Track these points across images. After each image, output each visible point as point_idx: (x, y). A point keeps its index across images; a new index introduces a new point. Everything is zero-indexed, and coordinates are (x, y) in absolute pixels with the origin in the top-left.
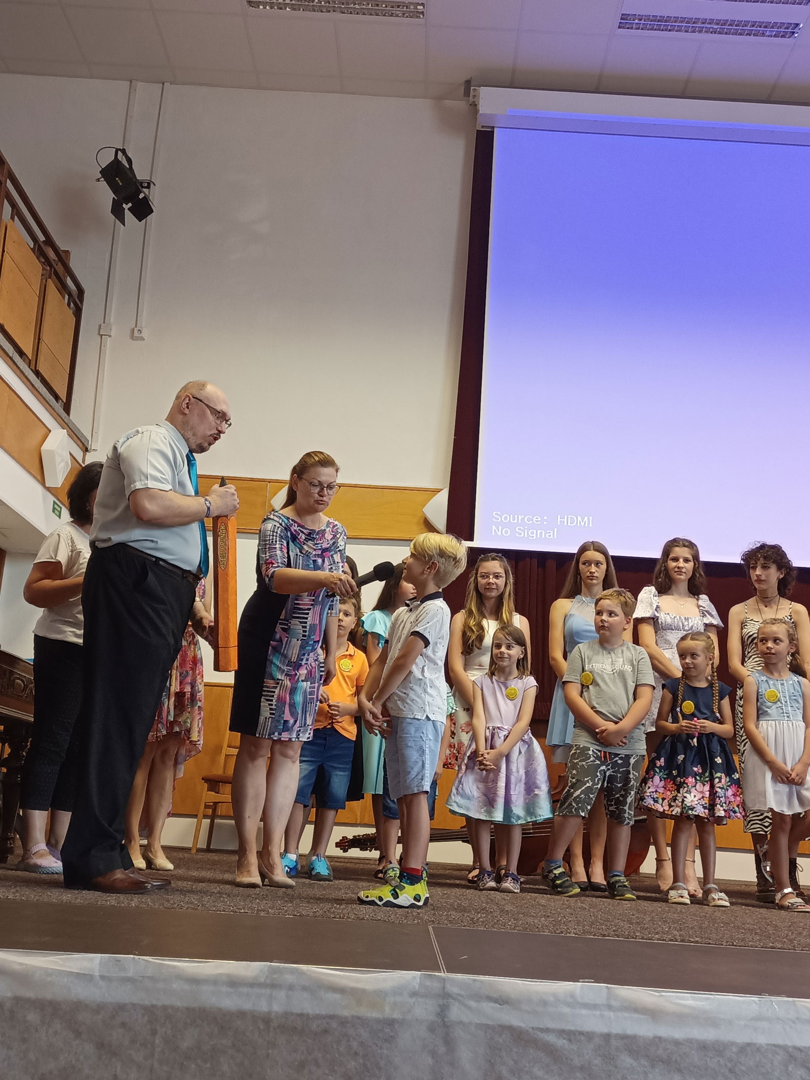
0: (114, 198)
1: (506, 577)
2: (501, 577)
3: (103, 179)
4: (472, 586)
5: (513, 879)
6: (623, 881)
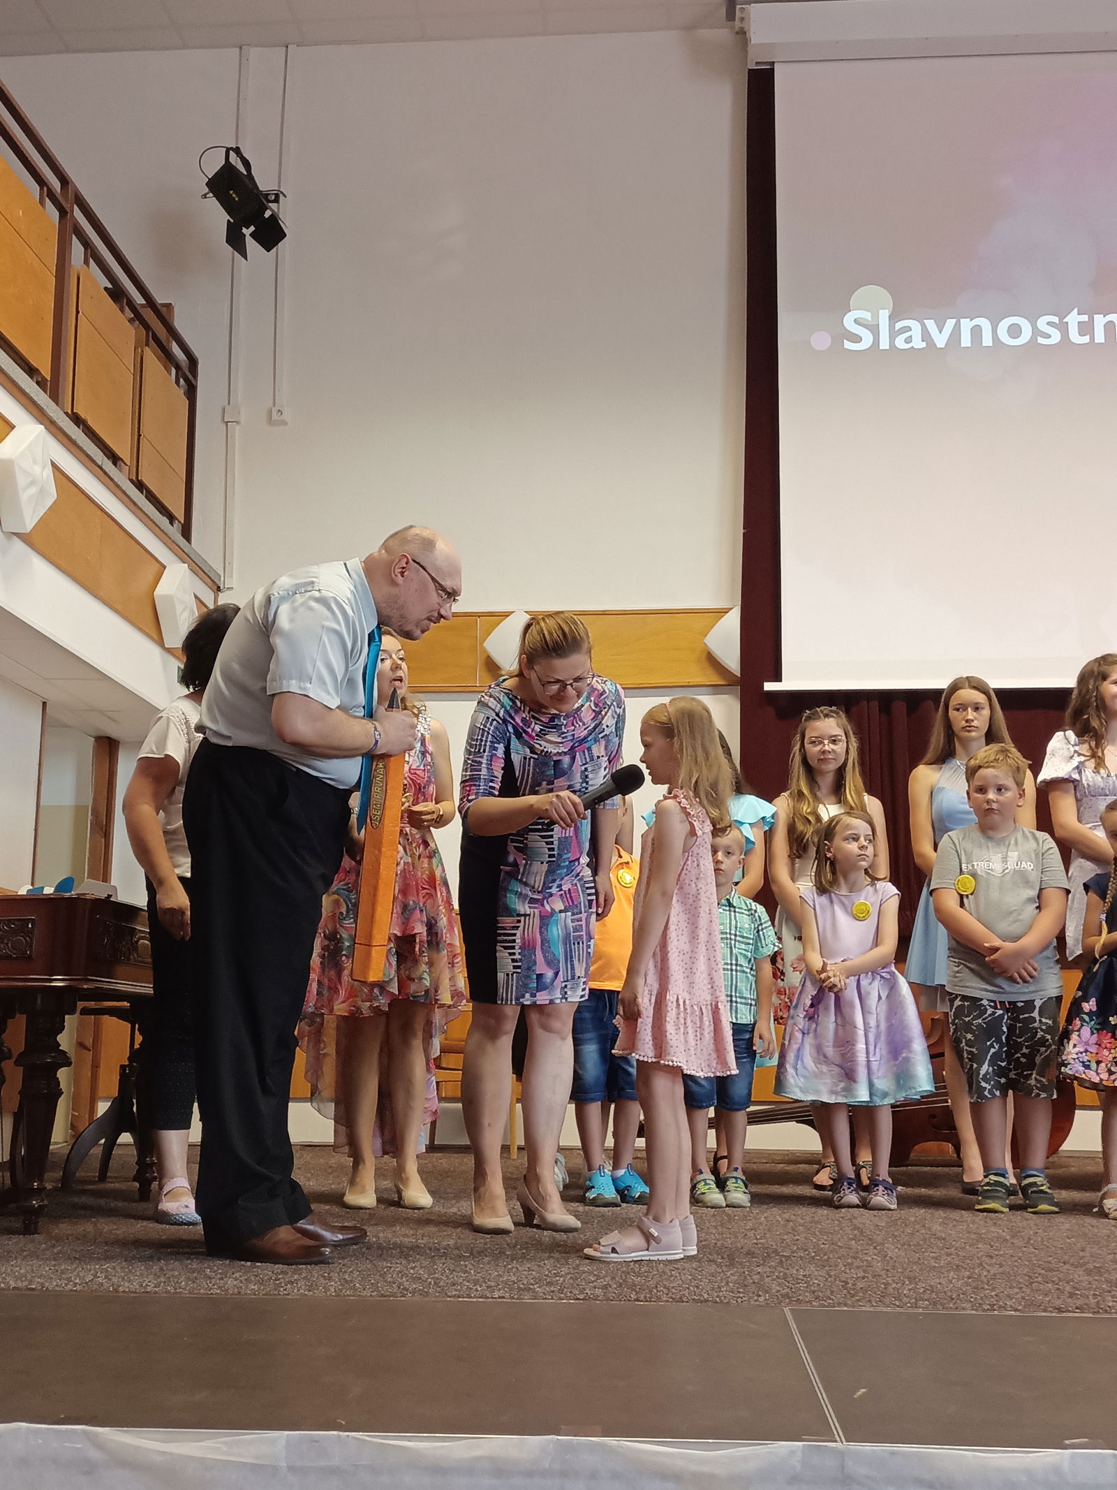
0: (228, 220)
1: (847, 742)
2: (840, 741)
3: (211, 195)
4: (798, 758)
5: (886, 1188)
6: (1039, 1183)
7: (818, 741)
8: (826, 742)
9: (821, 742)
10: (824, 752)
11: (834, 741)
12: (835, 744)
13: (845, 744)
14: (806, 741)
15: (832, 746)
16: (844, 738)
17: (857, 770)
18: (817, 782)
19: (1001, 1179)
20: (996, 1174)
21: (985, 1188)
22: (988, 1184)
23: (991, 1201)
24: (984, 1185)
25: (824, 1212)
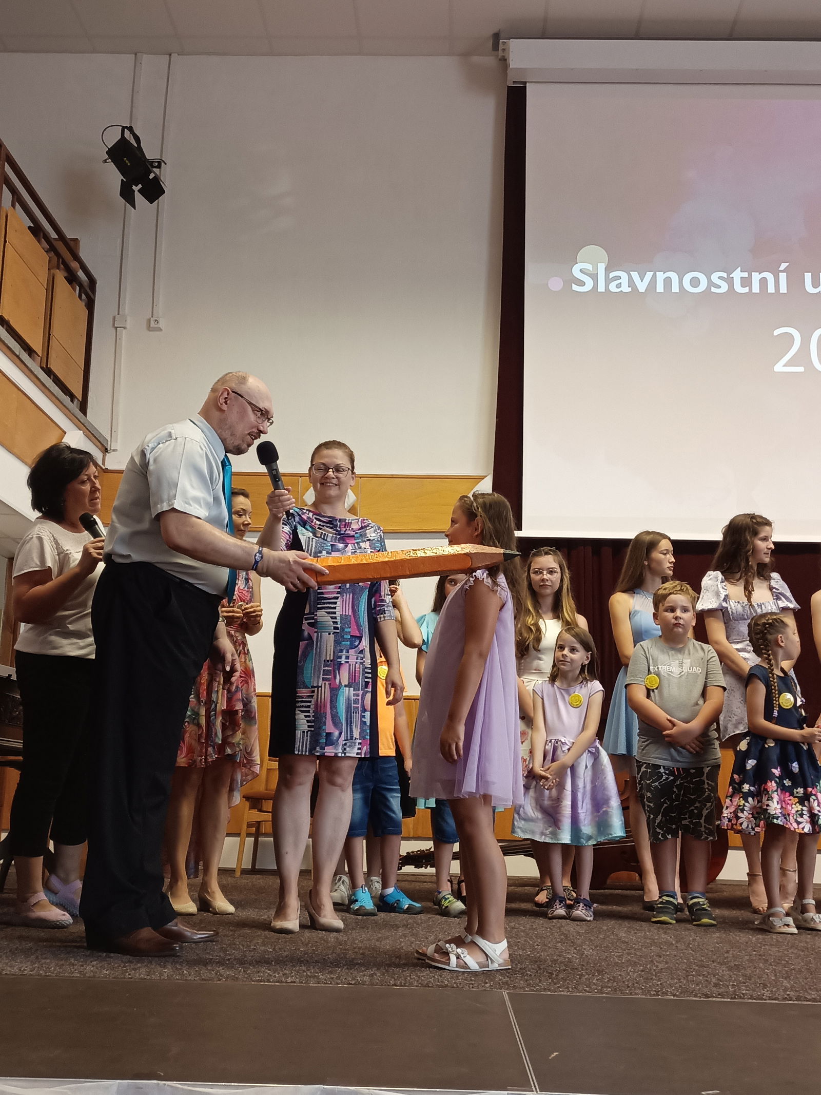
0: (122, 180)
1: (561, 573)
3: (110, 160)
5: (585, 905)
6: (701, 903)
7: (539, 572)
8: (545, 572)
9: (541, 573)
10: (543, 580)
11: (552, 572)
12: (551, 575)
13: (559, 574)
14: (531, 571)
15: (548, 575)
16: (559, 570)
17: (570, 594)
18: (539, 603)
19: (671, 899)
20: (667, 896)
21: (659, 905)
22: (661, 903)
23: (662, 915)
24: (659, 904)
25: (541, 921)
